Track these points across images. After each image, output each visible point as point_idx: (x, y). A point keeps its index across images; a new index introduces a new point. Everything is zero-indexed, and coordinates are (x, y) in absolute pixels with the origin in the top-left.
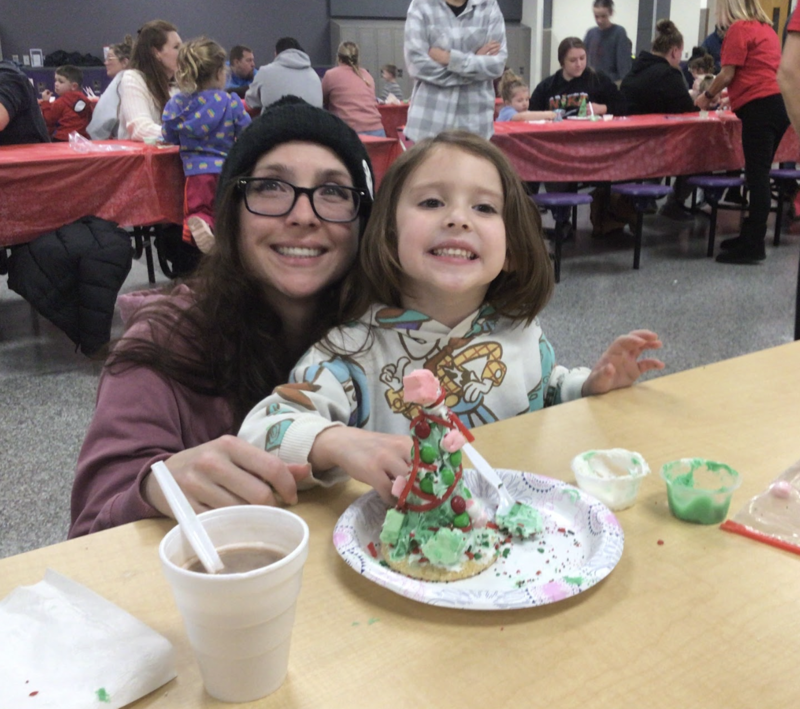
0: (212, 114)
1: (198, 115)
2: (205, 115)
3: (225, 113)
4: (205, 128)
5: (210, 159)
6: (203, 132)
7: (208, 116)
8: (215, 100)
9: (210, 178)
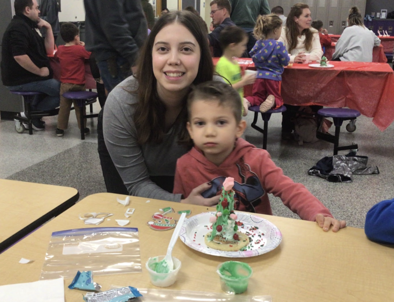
0: (266, 52)
1: (260, 51)
2: (263, 52)
3: (273, 52)
4: (262, 58)
5: (264, 72)
6: (262, 60)
7: (264, 52)
8: (269, 45)
9: (262, 80)
